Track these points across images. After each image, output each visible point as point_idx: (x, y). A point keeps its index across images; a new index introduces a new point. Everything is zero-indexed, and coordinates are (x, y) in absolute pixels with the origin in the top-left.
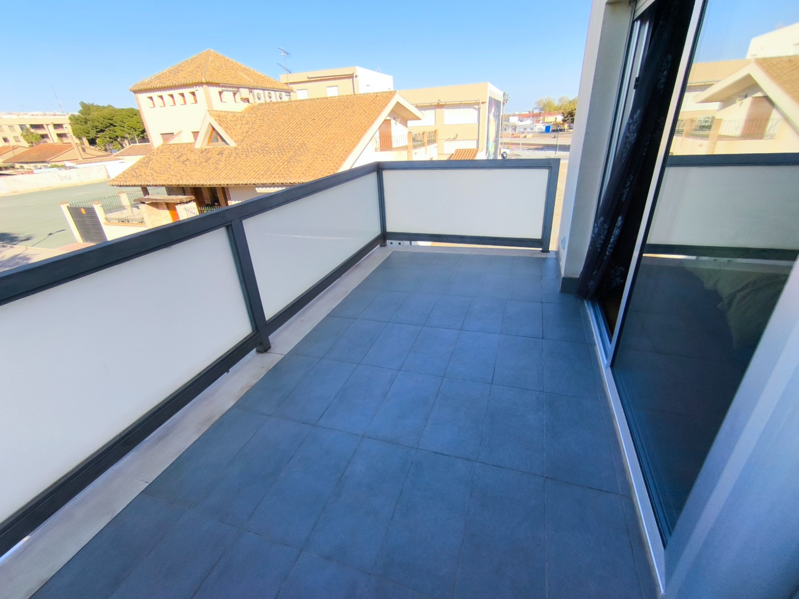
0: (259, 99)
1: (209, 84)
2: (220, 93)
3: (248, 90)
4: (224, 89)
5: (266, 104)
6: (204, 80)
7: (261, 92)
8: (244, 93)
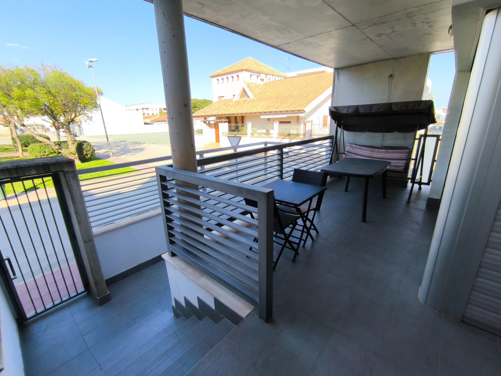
0: (270, 80)
1: (246, 70)
2: (251, 76)
3: (265, 75)
4: (253, 74)
5: (273, 81)
6: (244, 68)
7: (271, 76)
8: (263, 76)
